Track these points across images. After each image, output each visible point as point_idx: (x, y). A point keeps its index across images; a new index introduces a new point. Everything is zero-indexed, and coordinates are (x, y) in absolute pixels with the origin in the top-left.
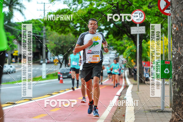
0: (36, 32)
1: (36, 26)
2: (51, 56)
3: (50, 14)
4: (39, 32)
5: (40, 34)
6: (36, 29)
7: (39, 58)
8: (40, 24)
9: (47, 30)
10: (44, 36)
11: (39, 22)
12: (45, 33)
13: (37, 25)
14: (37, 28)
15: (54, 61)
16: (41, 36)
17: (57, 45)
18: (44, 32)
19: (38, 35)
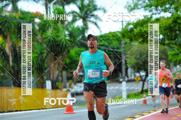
0: (114, 46)
1: (114, 40)
2: (131, 73)
3: (129, 24)
4: (117, 47)
5: (118, 48)
6: (114, 43)
7: (118, 76)
8: (118, 37)
9: (125, 43)
10: (123, 51)
11: (117, 35)
12: (124, 48)
13: (115, 38)
14: (115, 41)
15: (136, 79)
16: (119, 51)
17: (137, 60)
18: (123, 46)
19: (116, 50)
